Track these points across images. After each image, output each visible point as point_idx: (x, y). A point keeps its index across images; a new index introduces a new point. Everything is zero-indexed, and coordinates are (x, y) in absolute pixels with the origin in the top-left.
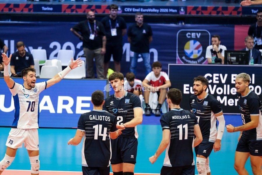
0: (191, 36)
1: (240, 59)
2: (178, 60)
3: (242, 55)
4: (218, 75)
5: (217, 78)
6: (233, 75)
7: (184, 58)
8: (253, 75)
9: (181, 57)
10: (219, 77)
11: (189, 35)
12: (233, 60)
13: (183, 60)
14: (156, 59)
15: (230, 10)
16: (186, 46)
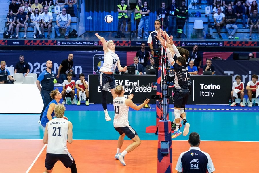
0: (101, 58)
1: (130, 71)
2: (94, 72)
3: (131, 69)
4: (117, 81)
5: (117, 83)
6: (126, 81)
7: (97, 71)
8: (138, 81)
9: (95, 70)
10: (118, 82)
11: (100, 58)
12: (126, 72)
13: (96, 72)
14: (81, 72)
15: (124, 43)
16: (98, 64)
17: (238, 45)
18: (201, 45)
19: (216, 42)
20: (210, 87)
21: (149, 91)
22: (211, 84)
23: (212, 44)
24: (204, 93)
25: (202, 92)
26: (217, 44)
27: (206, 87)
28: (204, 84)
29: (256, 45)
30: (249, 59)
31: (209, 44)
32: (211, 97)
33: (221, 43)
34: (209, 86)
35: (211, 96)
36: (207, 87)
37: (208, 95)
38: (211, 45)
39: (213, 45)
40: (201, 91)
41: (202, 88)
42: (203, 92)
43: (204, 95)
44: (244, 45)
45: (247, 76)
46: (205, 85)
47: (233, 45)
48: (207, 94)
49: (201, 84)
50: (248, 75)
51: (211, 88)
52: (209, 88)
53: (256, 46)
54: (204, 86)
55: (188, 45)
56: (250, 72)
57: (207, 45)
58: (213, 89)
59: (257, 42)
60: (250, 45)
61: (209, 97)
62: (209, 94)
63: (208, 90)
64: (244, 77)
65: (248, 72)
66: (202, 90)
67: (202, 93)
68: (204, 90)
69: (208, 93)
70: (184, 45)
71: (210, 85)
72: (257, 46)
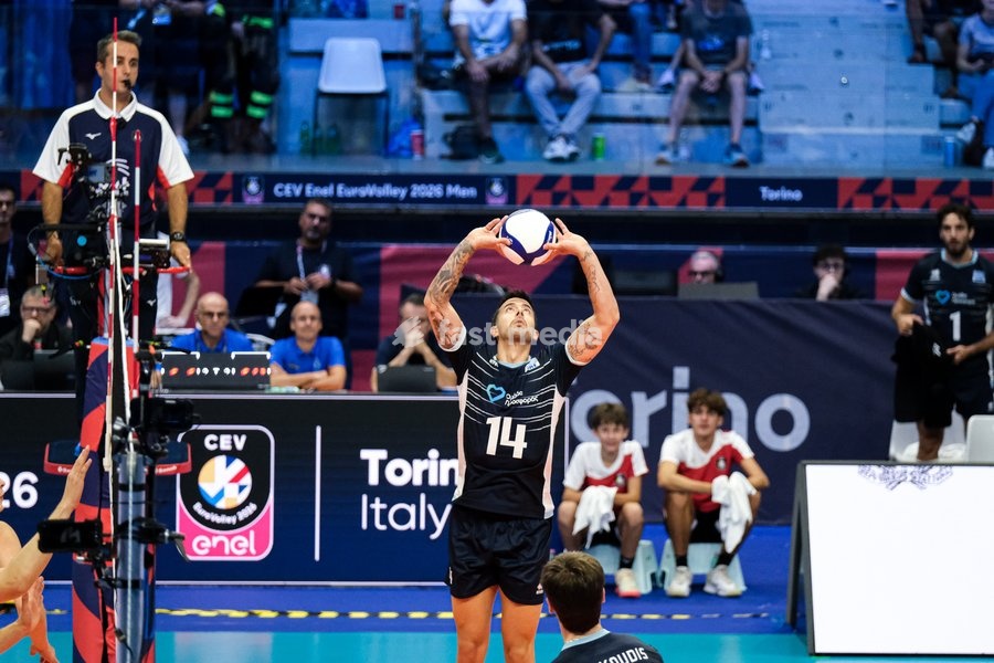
17: (606, 202)
18: (367, 199)
19: (464, 181)
20: (425, 474)
21: (26, 496)
22: (434, 453)
23: (435, 191)
24: (384, 514)
25: (371, 501)
26: (471, 192)
27: (399, 472)
28: (383, 454)
29: (722, 200)
30: (674, 290)
31: (419, 190)
32: (434, 536)
33: (497, 188)
34: (417, 462)
35: (431, 527)
36: (405, 472)
37: (411, 524)
38: (433, 200)
39: (444, 200)
40: (365, 498)
41: (373, 479)
42: (378, 506)
43: (384, 520)
44: (645, 199)
45: (659, 401)
46: (390, 458)
47: (574, 202)
48: (402, 517)
49: (365, 454)
50: (671, 392)
51: (433, 481)
52: (418, 481)
53: (720, 209)
54: (383, 465)
55: (284, 199)
56: (682, 376)
57: (408, 199)
58: (445, 481)
59: (729, 181)
60: (683, 203)
61: (419, 536)
62: (418, 515)
63: (409, 493)
64: (645, 406)
65: (670, 376)
66: (373, 493)
67: (371, 513)
68: (387, 492)
69: (412, 509)
70: (257, 201)
71: (424, 456)
72: (727, 204)
